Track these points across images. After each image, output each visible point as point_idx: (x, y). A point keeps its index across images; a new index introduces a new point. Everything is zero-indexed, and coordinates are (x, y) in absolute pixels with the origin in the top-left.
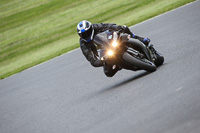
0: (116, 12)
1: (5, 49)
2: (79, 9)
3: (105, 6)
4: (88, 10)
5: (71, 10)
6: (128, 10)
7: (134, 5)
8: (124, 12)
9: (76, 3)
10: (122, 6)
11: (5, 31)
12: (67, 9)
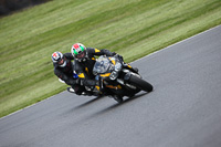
0: (162, 26)
1: (42, 68)
2: (121, 23)
3: (150, 20)
4: (131, 24)
5: (113, 24)
6: (176, 24)
7: (182, 19)
8: (171, 26)
9: (119, 17)
10: (168, 20)
11: (40, 48)
12: (108, 23)
